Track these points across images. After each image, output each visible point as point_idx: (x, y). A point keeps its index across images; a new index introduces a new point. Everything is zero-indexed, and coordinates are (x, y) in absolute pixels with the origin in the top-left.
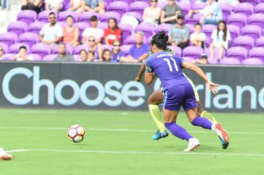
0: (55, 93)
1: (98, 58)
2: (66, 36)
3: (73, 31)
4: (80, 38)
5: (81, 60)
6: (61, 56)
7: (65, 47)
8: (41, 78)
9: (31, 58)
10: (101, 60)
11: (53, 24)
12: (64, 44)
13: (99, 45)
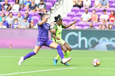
1: (107, 28)
2: (93, 18)
3: (96, 16)
4: (99, 19)
5: (99, 29)
6: (90, 27)
7: (93, 23)
8: (82, 36)
9: (77, 28)
10: (108, 28)
11: (87, 13)
13: (107, 22)
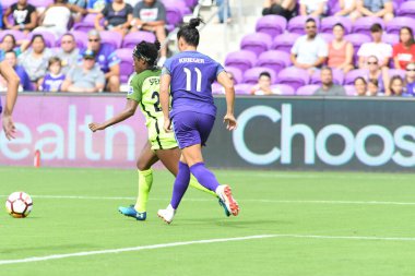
0: (315, 146)
1: (383, 91)
2: (334, 56)
3: (344, 49)
4: (355, 59)
5: (356, 94)
6: (325, 87)
7: (331, 74)
8: (295, 121)
9: (278, 90)
10: (388, 93)
11: (312, 37)
12: (330, 69)
13: (385, 69)
